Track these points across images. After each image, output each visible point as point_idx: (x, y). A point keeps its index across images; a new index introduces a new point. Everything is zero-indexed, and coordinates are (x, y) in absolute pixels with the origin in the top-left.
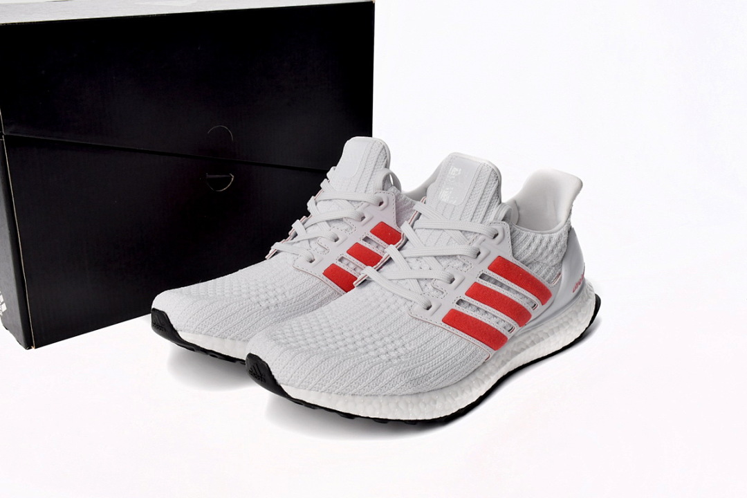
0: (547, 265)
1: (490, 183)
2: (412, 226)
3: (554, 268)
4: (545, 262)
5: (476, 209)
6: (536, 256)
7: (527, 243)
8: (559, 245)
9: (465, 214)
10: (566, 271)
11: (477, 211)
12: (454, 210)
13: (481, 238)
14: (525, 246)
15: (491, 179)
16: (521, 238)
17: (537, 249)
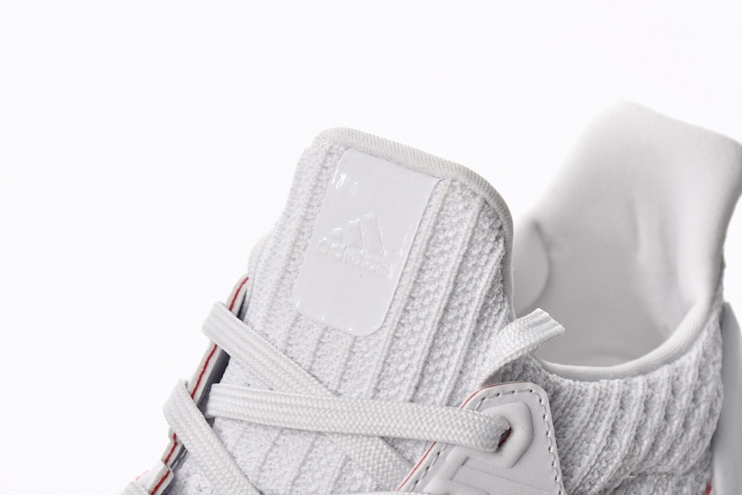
0: (670, 475)
1: (475, 252)
2: (202, 405)
3: (691, 478)
4: (666, 468)
5: (432, 348)
6: (637, 459)
7: (604, 427)
8: (702, 398)
9: (392, 369)
10: (725, 474)
11: (436, 355)
12: (352, 352)
13: (451, 456)
14: (599, 438)
15: (479, 237)
16: (582, 413)
17: (636, 438)
